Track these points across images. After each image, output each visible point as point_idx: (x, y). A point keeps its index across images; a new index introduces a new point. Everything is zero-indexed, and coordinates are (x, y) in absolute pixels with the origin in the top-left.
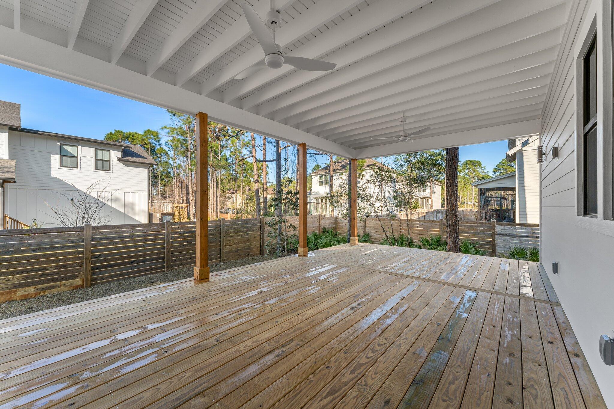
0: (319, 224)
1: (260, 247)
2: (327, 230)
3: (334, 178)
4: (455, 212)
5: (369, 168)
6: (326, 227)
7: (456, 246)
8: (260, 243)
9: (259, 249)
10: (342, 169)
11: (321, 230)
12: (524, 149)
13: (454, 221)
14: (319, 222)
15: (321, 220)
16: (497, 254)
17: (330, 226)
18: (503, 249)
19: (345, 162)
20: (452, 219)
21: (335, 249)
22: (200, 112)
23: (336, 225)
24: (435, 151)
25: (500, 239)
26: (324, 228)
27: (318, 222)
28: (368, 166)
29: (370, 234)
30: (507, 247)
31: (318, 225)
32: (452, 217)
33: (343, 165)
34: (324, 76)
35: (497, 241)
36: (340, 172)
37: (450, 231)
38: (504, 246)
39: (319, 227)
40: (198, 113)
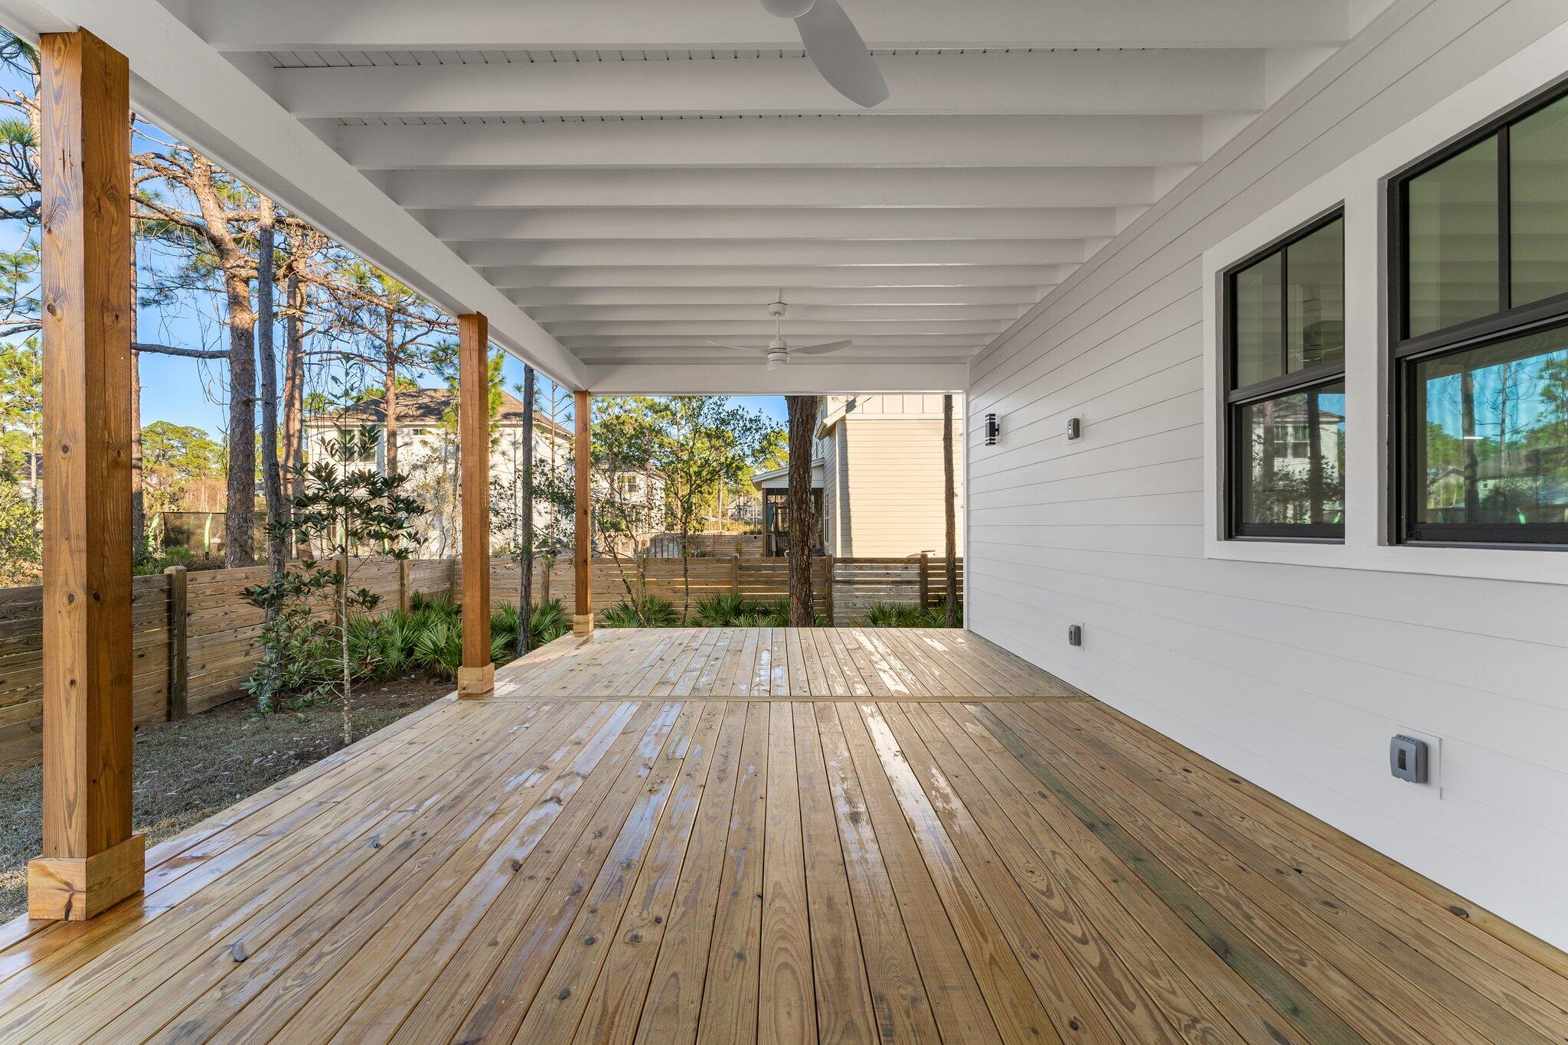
0: (402, 585)
1: (165, 691)
2: (425, 600)
3: (399, 441)
4: (807, 539)
5: (509, 423)
6: (424, 590)
7: (808, 614)
8: (165, 676)
9: (163, 696)
10: (424, 415)
11: (407, 604)
12: (848, 416)
13: (805, 557)
14: (402, 578)
15: (406, 571)
16: (836, 621)
17: (435, 589)
18: (844, 610)
19: (432, 397)
20: (803, 554)
21: (553, 656)
22: (81, 29)
23: (452, 584)
24: (657, 400)
25: (839, 591)
26: (417, 594)
27: (398, 577)
28: (506, 416)
29: (562, 604)
30: (851, 605)
31: (396, 586)
32: (803, 550)
33: (425, 404)
34: (671, 118)
35: (835, 594)
36: (418, 425)
37: (799, 580)
38: (845, 603)
39: (402, 593)
40: (75, 30)
